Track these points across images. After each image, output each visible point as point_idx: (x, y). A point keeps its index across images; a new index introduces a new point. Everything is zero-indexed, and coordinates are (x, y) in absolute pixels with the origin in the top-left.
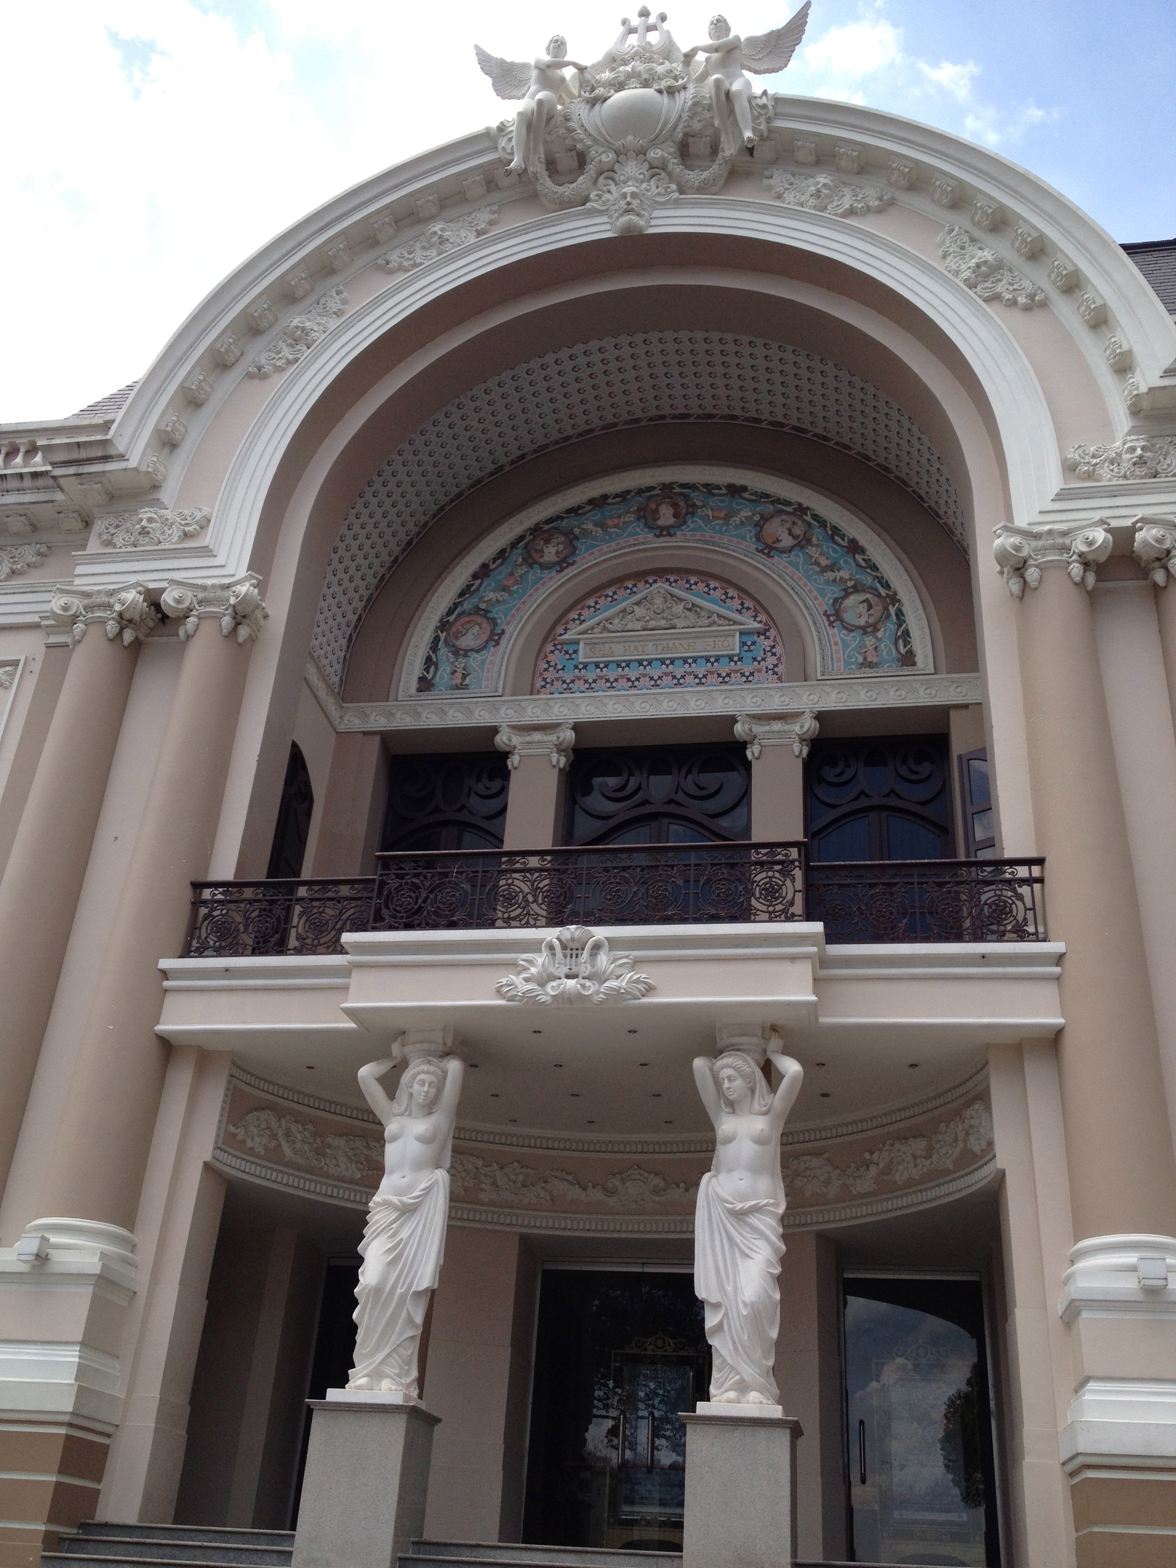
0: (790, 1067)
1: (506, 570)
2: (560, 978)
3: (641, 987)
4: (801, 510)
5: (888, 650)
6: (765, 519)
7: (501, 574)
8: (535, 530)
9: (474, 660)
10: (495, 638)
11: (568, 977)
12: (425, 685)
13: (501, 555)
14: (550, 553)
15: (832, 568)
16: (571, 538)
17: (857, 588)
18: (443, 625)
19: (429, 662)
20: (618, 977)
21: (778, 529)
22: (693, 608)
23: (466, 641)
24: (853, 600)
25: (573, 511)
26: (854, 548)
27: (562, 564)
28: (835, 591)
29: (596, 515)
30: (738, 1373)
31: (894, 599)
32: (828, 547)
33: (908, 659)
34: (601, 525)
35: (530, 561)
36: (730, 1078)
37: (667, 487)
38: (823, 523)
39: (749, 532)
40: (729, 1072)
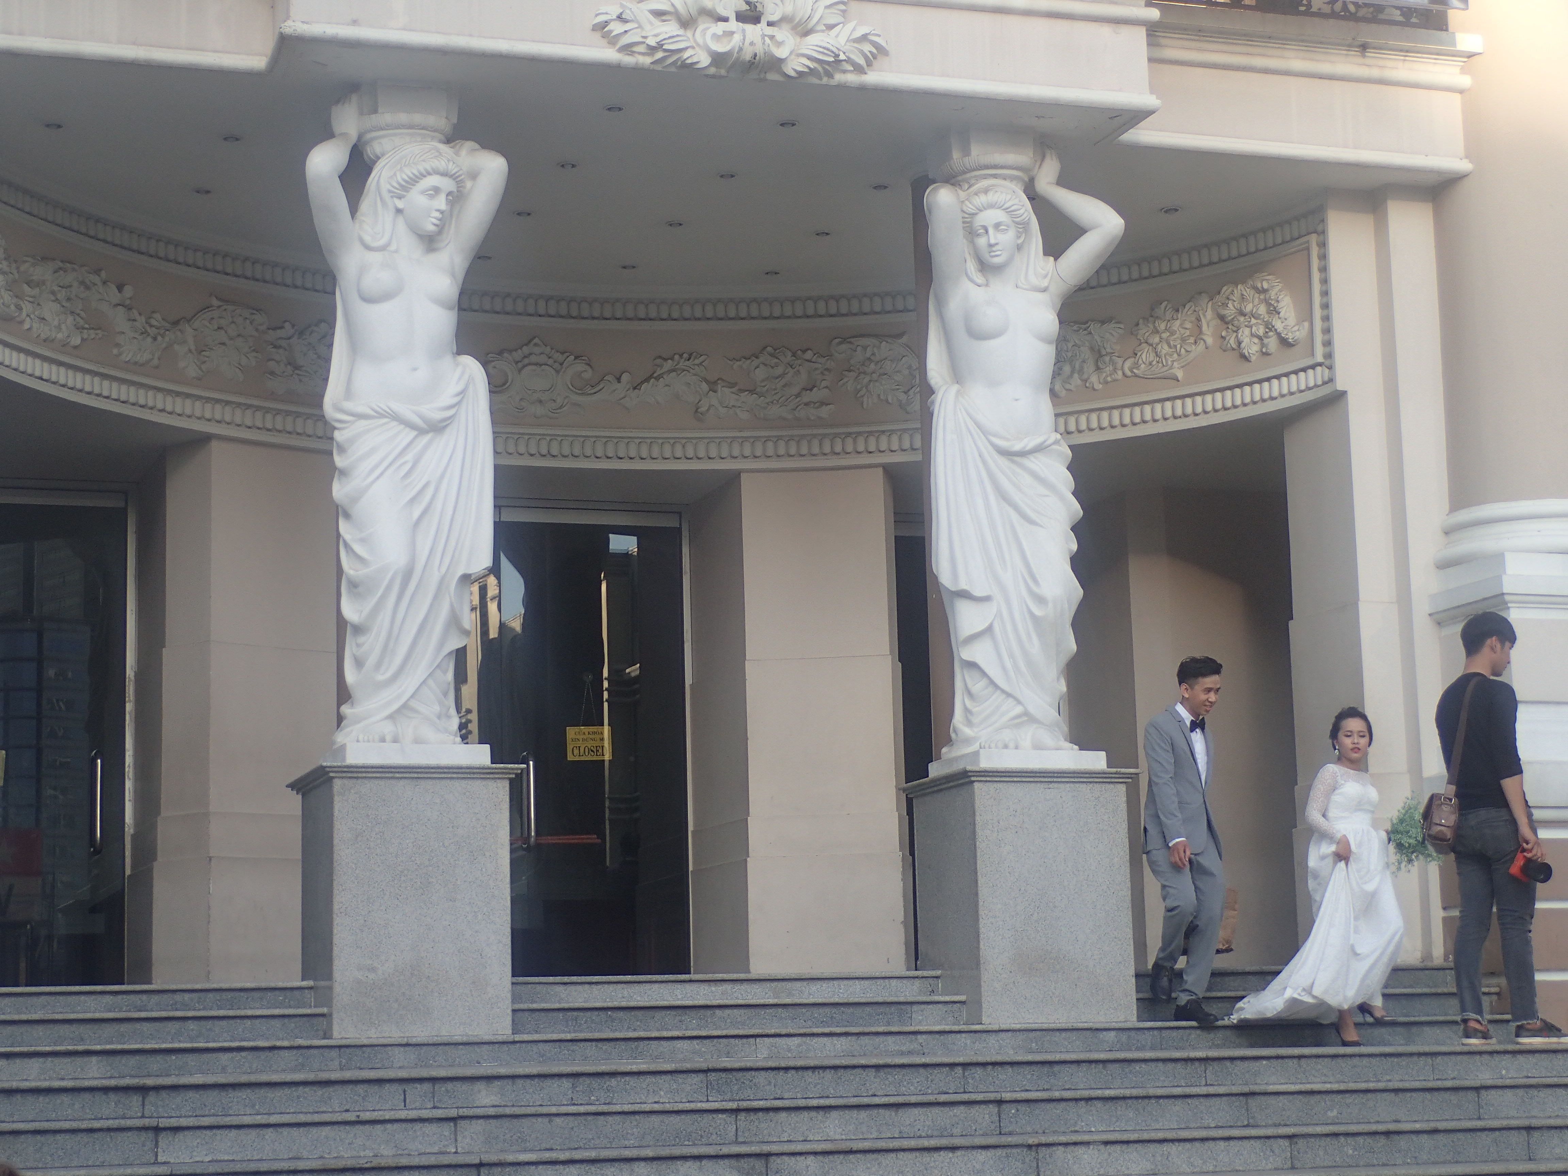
2: (726, 20)
3: (867, 48)
11: (741, 17)
20: (831, 27)
30: (1019, 702)
36: (997, 226)
40: (998, 215)
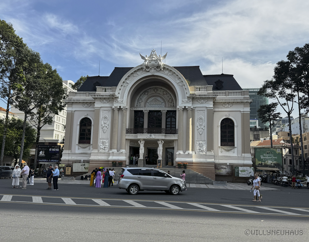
0: (163, 142)
1: (143, 95)
4: (167, 91)
5: (172, 105)
6: (164, 91)
7: (142, 95)
8: (145, 91)
9: (141, 104)
10: (142, 101)
11: (151, 137)
12: (137, 106)
13: (142, 93)
14: (146, 93)
15: (169, 97)
16: (148, 92)
17: (171, 99)
18: (138, 100)
19: (137, 103)
21: (165, 93)
22: (158, 100)
23: (140, 102)
24: (170, 100)
25: (148, 89)
26: (170, 95)
27: (147, 95)
28: (169, 99)
29: (150, 90)
30: (160, 157)
31: (173, 100)
32: (168, 95)
33: (174, 105)
34: (150, 91)
35: (145, 94)
36: (160, 142)
37: (156, 88)
38: (168, 92)
39: (162, 93)
